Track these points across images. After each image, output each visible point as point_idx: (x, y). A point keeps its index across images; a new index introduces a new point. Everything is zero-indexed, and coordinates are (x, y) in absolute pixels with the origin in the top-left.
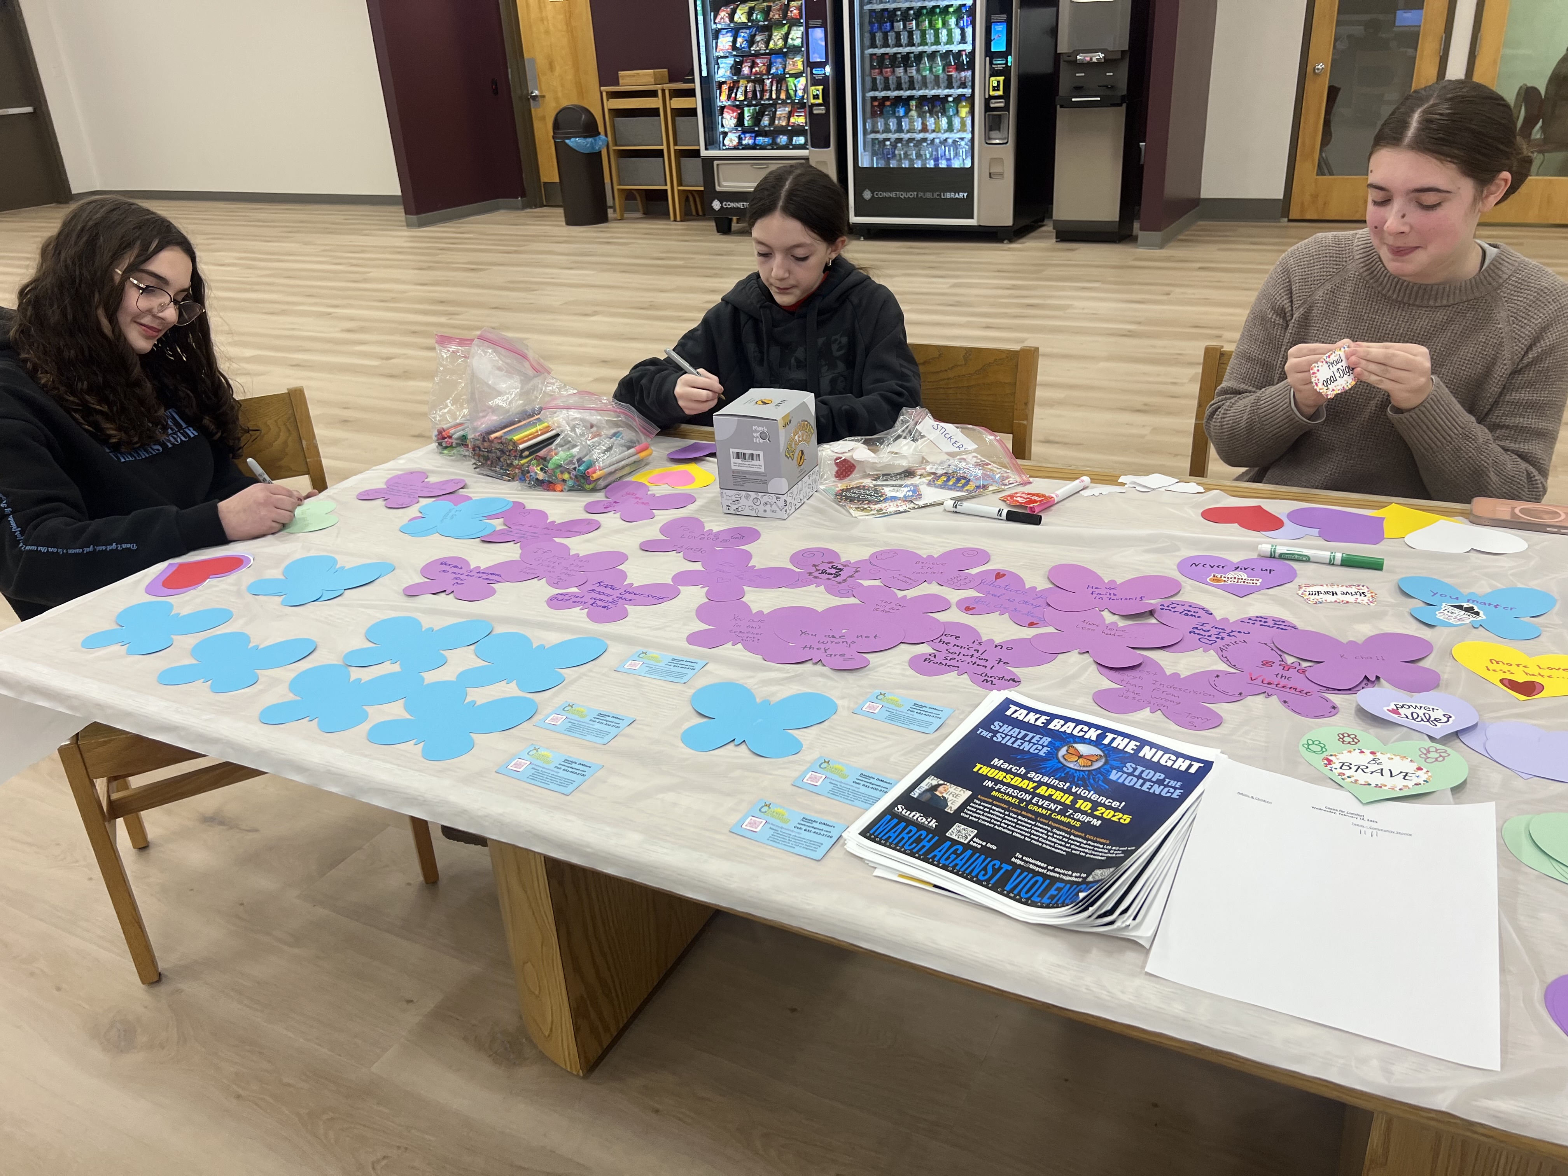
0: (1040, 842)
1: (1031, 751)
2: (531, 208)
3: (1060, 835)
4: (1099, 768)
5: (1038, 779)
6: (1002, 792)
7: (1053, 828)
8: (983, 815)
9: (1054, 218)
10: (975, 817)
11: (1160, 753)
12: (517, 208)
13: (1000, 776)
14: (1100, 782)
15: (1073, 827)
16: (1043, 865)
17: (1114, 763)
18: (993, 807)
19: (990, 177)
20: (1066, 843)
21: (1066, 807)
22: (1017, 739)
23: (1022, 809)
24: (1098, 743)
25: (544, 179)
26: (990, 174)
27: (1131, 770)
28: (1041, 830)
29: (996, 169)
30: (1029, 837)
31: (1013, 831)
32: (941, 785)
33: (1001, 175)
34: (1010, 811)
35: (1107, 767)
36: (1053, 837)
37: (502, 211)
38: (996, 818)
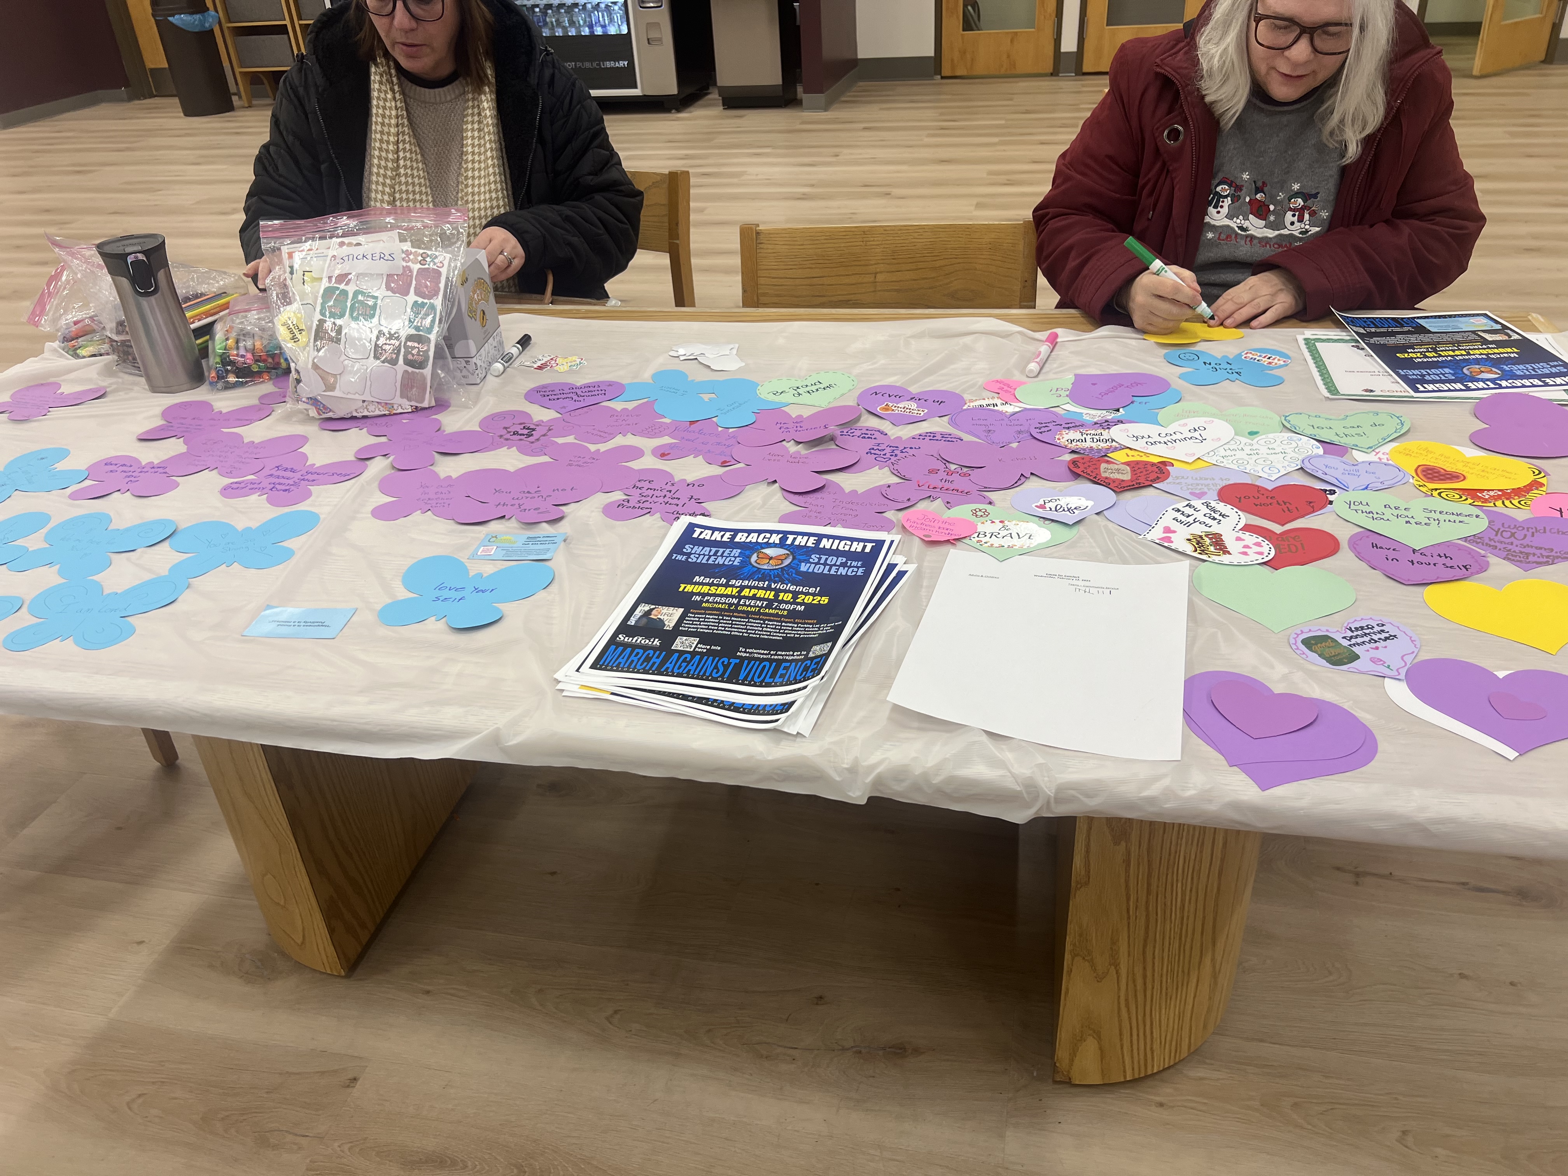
0: (757, 634)
1: (726, 563)
2: (140, 99)
3: (772, 625)
4: (789, 564)
5: (739, 584)
6: (711, 603)
7: (764, 620)
8: (700, 625)
9: (719, 84)
10: (693, 628)
11: (837, 542)
12: (122, 100)
13: (705, 589)
14: (794, 575)
15: (782, 616)
16: (765, 652)
17: (801, 557)
18: (707, 616)
19: (649, 43)
20: (780, 629)
21: (770, 603)
22: (710, 557)
23: (733, 611)
24: (782, 544)
25: (150, 65)
26: (648, 39)
27: (816, 560)
28: (755, 625)
29: (653, 35)
30: (747, 633)
31: (731, 631)
32: (654, 609)
33: (660, 40)
34: (723, 616)
35: (796, 562)
36: (767, 627)
37: (103, 105)
38: (713, 624)
